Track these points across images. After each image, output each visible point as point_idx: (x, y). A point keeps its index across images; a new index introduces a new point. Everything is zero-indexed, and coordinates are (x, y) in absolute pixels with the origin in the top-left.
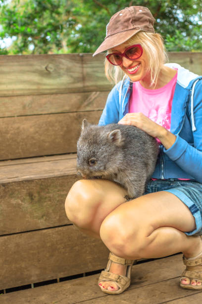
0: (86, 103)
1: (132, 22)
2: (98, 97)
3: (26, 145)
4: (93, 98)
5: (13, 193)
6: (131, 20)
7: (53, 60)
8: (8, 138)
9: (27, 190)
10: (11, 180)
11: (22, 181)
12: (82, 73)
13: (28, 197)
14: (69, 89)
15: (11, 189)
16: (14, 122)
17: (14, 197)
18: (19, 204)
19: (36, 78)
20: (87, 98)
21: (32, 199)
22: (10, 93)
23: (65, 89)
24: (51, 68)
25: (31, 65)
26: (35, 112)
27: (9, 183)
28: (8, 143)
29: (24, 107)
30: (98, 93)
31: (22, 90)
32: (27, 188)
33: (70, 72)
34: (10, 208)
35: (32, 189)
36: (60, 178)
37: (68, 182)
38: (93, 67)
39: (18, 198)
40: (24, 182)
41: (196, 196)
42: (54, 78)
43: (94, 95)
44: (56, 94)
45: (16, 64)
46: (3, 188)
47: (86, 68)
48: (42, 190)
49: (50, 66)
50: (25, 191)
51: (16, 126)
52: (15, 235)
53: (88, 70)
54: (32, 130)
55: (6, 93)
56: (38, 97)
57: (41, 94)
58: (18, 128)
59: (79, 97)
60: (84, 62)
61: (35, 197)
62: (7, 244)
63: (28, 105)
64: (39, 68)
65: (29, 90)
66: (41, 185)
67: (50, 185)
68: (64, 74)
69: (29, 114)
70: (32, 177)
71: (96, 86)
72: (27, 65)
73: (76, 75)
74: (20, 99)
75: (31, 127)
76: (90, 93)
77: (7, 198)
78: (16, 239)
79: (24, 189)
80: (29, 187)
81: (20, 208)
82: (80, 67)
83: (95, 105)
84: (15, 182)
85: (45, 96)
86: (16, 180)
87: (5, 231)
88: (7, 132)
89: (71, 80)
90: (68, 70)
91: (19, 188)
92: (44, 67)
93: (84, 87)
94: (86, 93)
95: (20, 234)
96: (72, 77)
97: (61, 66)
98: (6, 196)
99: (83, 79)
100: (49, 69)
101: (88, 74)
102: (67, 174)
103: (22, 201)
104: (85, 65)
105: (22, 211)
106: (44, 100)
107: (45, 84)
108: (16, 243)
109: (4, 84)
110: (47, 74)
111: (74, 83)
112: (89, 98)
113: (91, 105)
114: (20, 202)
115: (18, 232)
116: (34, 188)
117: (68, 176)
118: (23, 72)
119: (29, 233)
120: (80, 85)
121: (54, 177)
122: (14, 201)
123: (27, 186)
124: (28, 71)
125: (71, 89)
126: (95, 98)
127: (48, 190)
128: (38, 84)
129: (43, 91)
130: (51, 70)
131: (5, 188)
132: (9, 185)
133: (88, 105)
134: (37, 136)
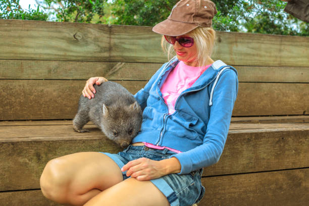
0: (110, 72)
1: (194, 17)
2: (122, 67)
3: (48, 107)
4: (118, 68)
5: (21, 152)
6: (193, 15)
7: (81, 29)
8: (32, 99)
9: (35, 150)
10: (20, 140)
11: (31, 141)
12: (109, 43)
13: (35, 157)
14: (95, 57)
15: (19, 148)
16: (39, 85)
17: (22, 156)
18: (26, 163)
19: (63, 44)
20: (112, 67)
21: (39, 159)
22: (37, 57)
23: (91, 57)
24: (79, 36)
25: (60, 32)
26: (60, 77)
27: (18, 142)
28: (30, 104)
29: (50, 71)
30: (123, 63)
31: (49, 54)
32: (36, 148)
33: (98, 41)
34: (17, 166)
35: (40, 149)
36: (68, 142)
37: (75, 146)
38: (120, 39)
39: (26, 157)
40: (33, 143)
41: (179, 181)
42: (81, 46)
43: (119, 65)
44: (82, 61)
45: (45, 29)
46: (11, 146)
47: (114, 38)
48: (50, 151)
49: (79, 34)
50: (33, 151)
51: (40, 88)
52: (20, 192)
53: (115, 41)
54: (55, 94)
55: (32, 56)
56: (64, 63)
57: (67, 60)
58: (42, 91)
59: (104, 66)
60: (112, 33)
61: (42, 157)
62: (11, 199)
63: (54, 70)
64: (67, 35)
65: (56, 55)
66: (49, 147)
67: (58, 148)
68: (91, 43)
69: (54, 78)
70: (42, 138)
71: (122, 57)
72: (56, 32)
73: (103, 45)
74: (46, 63)
75: (54, 91)
76: (115, 63)
77: (15, 156)
78: (20, 195)
79: (32, 149)
80: (37, 147)
81: (27, 167)
82: (108, 37)
83: (119, 75)
84: (24, 142)
85: (71, 62)
86: (25, 139)
87: (10, 187)
88: (31, 94)
89: (99, 50)
90: (96, 40)
91: (28, 147)
92: (72, 35)
93: (110, 57)
94: (111, 63)
95: (24, 192)
96: (99, 46)
97: (89, 35)
98: (14, 155)
99: (110, 49)
100: (77, 37)
101: (115, 45)
102: (75, 139)
103: (29, 160)
104: (112, 36)
105: (29, 170)
106: (69, 66)
107: (71, 51)
108: (20, 200)
109: (32, 47)
110: (75, 41)
111: (101, 52)
112: (115, 67)
113: (115, 75)
114: (28, 161)
115: (22, 189)
116: (43, 149)
117: (76, 140)
118: (52, 38)
119: (33, 191)
120: (106, 54)
121: (62, 141)
122: (21, 160)
123: (35, 147)
124: (56, 37)
125: (97, 57)
126: (120, 68)
127: (56, 151)
128: (65, 50)
129: (69, 58)
130: (79, 38)
131: (14, 147)
132: (18, 144)
133: (112, 74)
134: (59, 100)
